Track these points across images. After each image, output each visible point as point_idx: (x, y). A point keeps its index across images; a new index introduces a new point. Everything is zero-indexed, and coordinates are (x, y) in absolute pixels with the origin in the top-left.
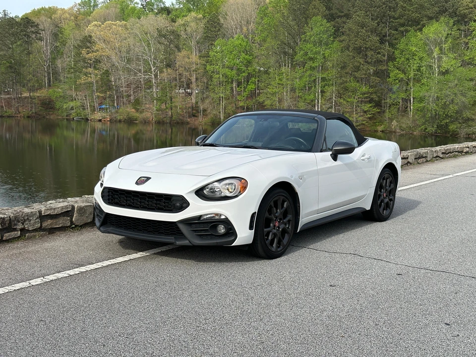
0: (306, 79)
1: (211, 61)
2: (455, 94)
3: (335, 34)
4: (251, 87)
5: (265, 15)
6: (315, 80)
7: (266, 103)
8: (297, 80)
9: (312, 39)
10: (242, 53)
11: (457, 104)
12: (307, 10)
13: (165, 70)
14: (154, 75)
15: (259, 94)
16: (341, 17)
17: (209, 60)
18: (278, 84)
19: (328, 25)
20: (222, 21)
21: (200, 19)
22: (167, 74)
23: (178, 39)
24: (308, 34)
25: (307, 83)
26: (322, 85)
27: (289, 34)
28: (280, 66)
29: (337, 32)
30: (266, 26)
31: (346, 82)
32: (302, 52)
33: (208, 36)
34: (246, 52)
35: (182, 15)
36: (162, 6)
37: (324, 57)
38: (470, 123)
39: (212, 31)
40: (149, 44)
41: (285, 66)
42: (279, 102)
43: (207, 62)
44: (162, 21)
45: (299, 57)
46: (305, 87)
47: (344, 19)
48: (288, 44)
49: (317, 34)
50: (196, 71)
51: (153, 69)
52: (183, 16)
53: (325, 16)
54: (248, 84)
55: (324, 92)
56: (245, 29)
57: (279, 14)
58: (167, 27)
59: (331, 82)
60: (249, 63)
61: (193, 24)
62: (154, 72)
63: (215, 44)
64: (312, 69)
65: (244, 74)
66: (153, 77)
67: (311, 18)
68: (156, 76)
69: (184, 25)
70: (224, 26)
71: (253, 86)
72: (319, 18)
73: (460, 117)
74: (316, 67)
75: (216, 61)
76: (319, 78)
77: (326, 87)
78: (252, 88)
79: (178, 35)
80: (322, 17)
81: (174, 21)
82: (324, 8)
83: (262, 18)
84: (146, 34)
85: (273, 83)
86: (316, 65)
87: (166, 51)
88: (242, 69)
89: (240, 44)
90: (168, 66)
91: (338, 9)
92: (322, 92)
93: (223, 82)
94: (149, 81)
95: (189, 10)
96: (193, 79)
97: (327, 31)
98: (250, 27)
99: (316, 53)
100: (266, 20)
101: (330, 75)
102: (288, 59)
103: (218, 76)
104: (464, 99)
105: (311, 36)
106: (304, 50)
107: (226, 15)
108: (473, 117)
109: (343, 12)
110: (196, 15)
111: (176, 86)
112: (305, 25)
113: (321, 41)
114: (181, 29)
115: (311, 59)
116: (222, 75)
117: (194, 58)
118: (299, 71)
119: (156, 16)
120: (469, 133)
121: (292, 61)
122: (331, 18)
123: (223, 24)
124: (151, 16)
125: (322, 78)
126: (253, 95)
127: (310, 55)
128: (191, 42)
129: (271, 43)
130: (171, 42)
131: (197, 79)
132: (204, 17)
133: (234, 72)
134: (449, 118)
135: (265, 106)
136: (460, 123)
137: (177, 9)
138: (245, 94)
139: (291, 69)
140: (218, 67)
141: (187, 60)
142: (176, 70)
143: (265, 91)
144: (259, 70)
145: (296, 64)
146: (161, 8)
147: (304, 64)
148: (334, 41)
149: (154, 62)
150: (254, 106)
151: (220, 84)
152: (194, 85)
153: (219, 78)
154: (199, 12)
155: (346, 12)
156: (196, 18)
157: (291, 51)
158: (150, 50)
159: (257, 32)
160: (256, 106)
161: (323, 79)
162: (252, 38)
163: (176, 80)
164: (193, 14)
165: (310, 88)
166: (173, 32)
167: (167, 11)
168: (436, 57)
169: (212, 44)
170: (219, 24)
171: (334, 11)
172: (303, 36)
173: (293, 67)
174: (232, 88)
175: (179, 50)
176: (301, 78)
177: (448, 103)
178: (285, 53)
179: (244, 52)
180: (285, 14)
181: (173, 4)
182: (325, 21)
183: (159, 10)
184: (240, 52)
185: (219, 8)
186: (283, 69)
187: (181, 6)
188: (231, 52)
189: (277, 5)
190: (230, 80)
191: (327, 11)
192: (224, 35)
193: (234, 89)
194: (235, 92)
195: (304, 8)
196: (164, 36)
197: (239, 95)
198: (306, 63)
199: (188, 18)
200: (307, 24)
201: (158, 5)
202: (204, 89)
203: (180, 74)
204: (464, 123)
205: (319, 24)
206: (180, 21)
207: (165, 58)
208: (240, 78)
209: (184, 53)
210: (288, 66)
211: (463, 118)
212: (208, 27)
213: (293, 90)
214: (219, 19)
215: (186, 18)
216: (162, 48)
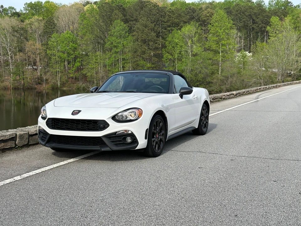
0: (112, 59)
1: (50, 48)
2: (202, 68)
3: (129, 31)
4: (78, 64)
5: (85, 18)
6: (118, 59)
7: (88, 74)
8: (107, 60)
9: (115, 34)
10: (70, 43)
11: (203, 73)
12: (111, 16)
13: (18, 54)
14: (10, 57)
15: (83, 69)
16: (132, 21)
17: (48, 47)
18: (95, 62)
19: (125, 25)
20: (56, 22)
21: (41, 20)
22: (19, 56)
23: (26, 33)
24: (113, 31)
25: (113, 62)
26: (123, 63)
27: (101, 31)
28: (95, 51)
29: (131, 30)
30: (85, 26)
31: (138, 61)
32: (109, 42)
33: (46, 31)
34: (73, 42)
35: (28, 17)
36: (14, 11)
37: (124, 46)
38: (211, 85)
39: (50, 28)
40: (6, 37)
41: (99, 51)
42: (96, 74)
43: (47, 49)
44: (15, 21)
45: (107, 45)
46: (112, 64)
47: (134, 22)
48: (100, 37)
49: (118, 31)
50: (40, 54)
51: (9, 53)
52: (29, 18)
53: (122, 20)
54: (75, 62)
55: (124, 67)
56: (71, 27)
57: (93, 18)
58: (19, 25)
59: (128, 61)
60: (75, 49)
61: (36, 24)
62: (10, 55)
63: (52, 36)
64: (117, 53)
65: (72, 56)
66: (10, 58)
67: (114, 21)
68: (11, 57)
69: (30, 24)
70: (57, 25)
71: (79, 64)
72: (119, 21)
73: (205, 81)
74: (119, 51)
75: (53, 48)
76: (121, 58)
77: (125, 64)
78: (78, 65)
79: (26, 31)
80: (121, 21)
81: (22, 21)
82: (122, 15)
83: (82, 21)
84: (4, 30)
85: (91, 62)
86: (119, 50)
87: (18, 41)
88: (71, 53)
89: (69, 37)
90: (20, 51)
91: (130, 16)
92: (123, 67)
93: (58, 61)
94: (7, 61)
95: (33, 15)
96: (38, 59)
97: (124, 29)
98: (75, 26)
99: (118, 43)
100: (85, 22)
101: (127, 57)
102: (101, 47)
103: (55, 57)
104: (206, 71)
105: (114, 32)
106: (110, 41)
107: (59, 18)
108: (212, 81)
109: (133, 18)
110: (38, 18)
111: (26, 64)
112: (111, 25)
113: (121, 36)
114: (28, 26)
115: (115, 47)
116: (58, 57)
117: (38, 45)
118: (108, 54)
119: (10, 18)
120: (210, 90)
121: (103, 48)
122: (126, 21)
123: (57, 24)
124: (7, 18)
125: (122, 58)
126: (79, 69)
127: (115, 44)
128: (35, 35)
129: (89, 36)
130: (21, 35)
131: (40, 59)
132: (44, 19)
133: (66, 55)
134: (199, 82)
135: (87, 76)
136: (205, 85)
137: (24, 14)
138: (74, 69)
139: (102, 53)
140: (54, 51)
141: (33, 47)
142: (26, 54)
143: (87, 67)
144: (82, 54)
145: (106, 50)
146: (14, 13)
147: (111, 49)
148: (129, 35)
149: (10, 48)
150: (80, 76)
151: (56, 62)
152: (38, 63)
153: (56, 59)
154: (40, 16)
155: (135, 18)
156: (38, 19)
157: (102, 42)
158: (7, 40)
159: (79, 29)
160: (81, 77)
161: (124, 59)
162: (76, 33)
163: (26, 60)
164: (36, 17)
165: (115, 65)
166: (22, 29)
167: (18, 15)
168: (190, 45)
169: (50, 37)
170: (54, 23)
171: (128, 17)
172: (110, 32)
173: (104, 52)
174: (65, 65)
175: (27, 40)
176: (109, 58)
177: (198, 73)
178: (99, 43)
179: (71, 42)
180: (97, 18)
181: (21, 10)
182: (123, 23)
183: (12, 14)
184: (69, 42)
185: (53, 13)
186: (98, 53)
187: (27, 12)
188: (63, 42)
189: (92, 13)
190: (63, 60)
191: (123, 17)
192: (58, 31)
194: (66, 68)
195: (109, 14)
196: (17, 31)
197: (69, 69)
198: (112, 49)
199: (33, 20)
200: (112, 24)
201: (11, 11)
202: (45, 66)
203: (29, 56)
204: (207, 85)
205: (119, 25)
206: (27, 21)
207: (18, 46)
208: (70, 58)
209: (31, 42)
210: (101, 51)
211: (206, 82)
212: (46, 26)
213: (105, 66)
214: (54, 21)
215: (31, 20)
216: (15, 39)
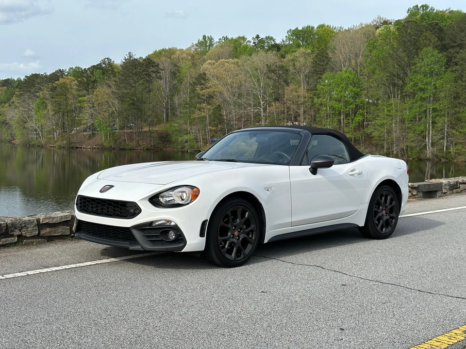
0: (416, 110)
1: (319, 94)
3: (447, 64)
4: (359, 118)
5: (374, 48)
6: (426, 111)
7: (373, 134)
8: (407, 111)
9: (422, 70)
10: (350, 86)
12: (417, 41)
13: (273, 103)
14: (263, 109)
15: (367, 126)
16: (453, 47)
17: (316, 93)
18: (387, 115)
19: (440, 55)
20: (330, 55)
21: (309, 54)
22: (275, 107)
23: (287, 74)
24: (418, 65)
25: (417, 114)
26: (433, 116)
27: (399, 65)
28: (389, 97)
29: (449, 63)
30: (374, 58)
31: (459, 112)
32: (412, 83)
33: (316, 70)
34: (354, 84)
35: (291, 51)
36: (273, 43)
37: (436, 88)
39: (320, 65)
40: (259, 81)
41: (394, 97)
42: (387, 133)
43: (315, 96)
44: (272, 58)
45: (408, 88)
46: (415, 117)
47: (457, 49)
48: (398, 75)
49: (428, 65)
50: (304, 104)
51: (262, 103)
52: (293, 52)
53: (436, 47)
54: (355, 115)
55: (435, 123)
56: (353, 62)
57: (388, 46)
58: (276, 63)
59: (443, 113)
60: (357, 95)
61: (301, 59)
62: (263, 105)
63: (323, 77)
64: (423, 99)
65: (351, 106)
66: (262, 110)
67: (422, 49)
68: (265, 109)
69: (293, 60)
70: (332, 60)
71: (361, 118)
72: (430, 49)
74: (427, 97)
75: (324, 94)
76: (429, 108)
77: (437, 118)
78: (359, 120)
79: (287, 70)
80: (433, 48)
81: (283, 57)
82: (436, 39)
83: (371, 51)
84: (256, 70)
85: (381, 114)
86: (427, 95)
87: (274, 86)
88: (350, 101)
89: (348, 77)
90: (277, 100)
91: (451, 39)
92: (433, 123)
93: (330, 114)
94: (257, 115)
95: (299, 46)
96: (301, 112)
97: (438, 62)
98: (358, 61)
99: (427, 84)
100: (374, 53)
101: (441, 106)
102: (398, 90)
103: (325, 108)
105: (421, 67)
106: (414, 81)
107: (335, 49)
109: (456, 42)
110: (304, 51)
111: (284, 119)
112: (416, 56)
113: (432, 72)
114: (290, 64)
115: (421, 90)
116: (329, 108)
117: (302, 91)
118: (409, 102)
119: (266, 53)
121: (402, 93)
122: (443, 48)
123: (331, 58)
124: (262, 53)
126: (361, 126)
127: (420, 85)
128: (300, 76)
129: (379, 75)
130: (279, 76)
131: (305, 112)
132: (313, 52)
133: (341, 104)
135: (372, 137)
137: (286, 46)
138: (352, 126)
139: (401, 99)
140: (325, 99)
141: (294, 93)
142: (284, 104)
143: (373, 122)
144: (368, 102)
145: (406, 95)
146: (272, 45)
147: (414, 94)
148: (445, 71)
149: (263, 96)
150: (362, 138)
151: (327, 115)
152: (301, 118)
153: (326, 110)
154: (308, 47)
155: (459, 42)
156: (304, 53)
157: (401, 83)
158: (259, 85)
159: (365, 65)
160: (363, 138)
161: (434, 110)
162: (361, 70)
163: (284, 113)
164: (302, 49)
165: (420, 119)
166: (282, 67)
167: (277, 47)
169: (320, 78)
170: (327, 58)
171: (446, 42)
172: (413, 67)
173: (403, 98)
174: (339, 121)
175: (288, 84)
176: (410, 109)
178: (394, 85)
179: (351, 84)
180: (395, 46)
181: (283, 41)
182: (436, 51)
183: (269, 47)
184: (348, 84)
185: (328, 43)
186: (392, 101)
187: (291, 42)
188: (338, 85)
189: (387, 38)
190: (337, 112)
191: (439, 42)
192: (333, 69)
193: (342, 121)
194: (342, 124)
195: (414, 39)
196: (273, 71)
197: (346, 126)
198: (416, 94)
199: (297, 54)
200: (418, 55)
201: (268, 43)
202: (311, 122)
203: (288, 108)
205: (430, 55)
206: (289, 57)
207: (274, 93)
208: (347, 110)
209: (292, 87)
210: (398, 97)
212: (316, 62)
213: (403, 121)
214: (327, 54)
215: (294, 54)
216: (271, 83)
